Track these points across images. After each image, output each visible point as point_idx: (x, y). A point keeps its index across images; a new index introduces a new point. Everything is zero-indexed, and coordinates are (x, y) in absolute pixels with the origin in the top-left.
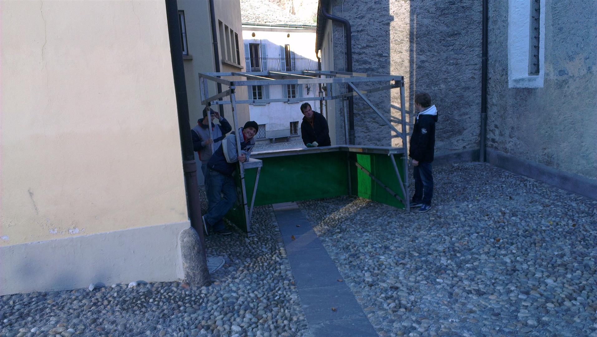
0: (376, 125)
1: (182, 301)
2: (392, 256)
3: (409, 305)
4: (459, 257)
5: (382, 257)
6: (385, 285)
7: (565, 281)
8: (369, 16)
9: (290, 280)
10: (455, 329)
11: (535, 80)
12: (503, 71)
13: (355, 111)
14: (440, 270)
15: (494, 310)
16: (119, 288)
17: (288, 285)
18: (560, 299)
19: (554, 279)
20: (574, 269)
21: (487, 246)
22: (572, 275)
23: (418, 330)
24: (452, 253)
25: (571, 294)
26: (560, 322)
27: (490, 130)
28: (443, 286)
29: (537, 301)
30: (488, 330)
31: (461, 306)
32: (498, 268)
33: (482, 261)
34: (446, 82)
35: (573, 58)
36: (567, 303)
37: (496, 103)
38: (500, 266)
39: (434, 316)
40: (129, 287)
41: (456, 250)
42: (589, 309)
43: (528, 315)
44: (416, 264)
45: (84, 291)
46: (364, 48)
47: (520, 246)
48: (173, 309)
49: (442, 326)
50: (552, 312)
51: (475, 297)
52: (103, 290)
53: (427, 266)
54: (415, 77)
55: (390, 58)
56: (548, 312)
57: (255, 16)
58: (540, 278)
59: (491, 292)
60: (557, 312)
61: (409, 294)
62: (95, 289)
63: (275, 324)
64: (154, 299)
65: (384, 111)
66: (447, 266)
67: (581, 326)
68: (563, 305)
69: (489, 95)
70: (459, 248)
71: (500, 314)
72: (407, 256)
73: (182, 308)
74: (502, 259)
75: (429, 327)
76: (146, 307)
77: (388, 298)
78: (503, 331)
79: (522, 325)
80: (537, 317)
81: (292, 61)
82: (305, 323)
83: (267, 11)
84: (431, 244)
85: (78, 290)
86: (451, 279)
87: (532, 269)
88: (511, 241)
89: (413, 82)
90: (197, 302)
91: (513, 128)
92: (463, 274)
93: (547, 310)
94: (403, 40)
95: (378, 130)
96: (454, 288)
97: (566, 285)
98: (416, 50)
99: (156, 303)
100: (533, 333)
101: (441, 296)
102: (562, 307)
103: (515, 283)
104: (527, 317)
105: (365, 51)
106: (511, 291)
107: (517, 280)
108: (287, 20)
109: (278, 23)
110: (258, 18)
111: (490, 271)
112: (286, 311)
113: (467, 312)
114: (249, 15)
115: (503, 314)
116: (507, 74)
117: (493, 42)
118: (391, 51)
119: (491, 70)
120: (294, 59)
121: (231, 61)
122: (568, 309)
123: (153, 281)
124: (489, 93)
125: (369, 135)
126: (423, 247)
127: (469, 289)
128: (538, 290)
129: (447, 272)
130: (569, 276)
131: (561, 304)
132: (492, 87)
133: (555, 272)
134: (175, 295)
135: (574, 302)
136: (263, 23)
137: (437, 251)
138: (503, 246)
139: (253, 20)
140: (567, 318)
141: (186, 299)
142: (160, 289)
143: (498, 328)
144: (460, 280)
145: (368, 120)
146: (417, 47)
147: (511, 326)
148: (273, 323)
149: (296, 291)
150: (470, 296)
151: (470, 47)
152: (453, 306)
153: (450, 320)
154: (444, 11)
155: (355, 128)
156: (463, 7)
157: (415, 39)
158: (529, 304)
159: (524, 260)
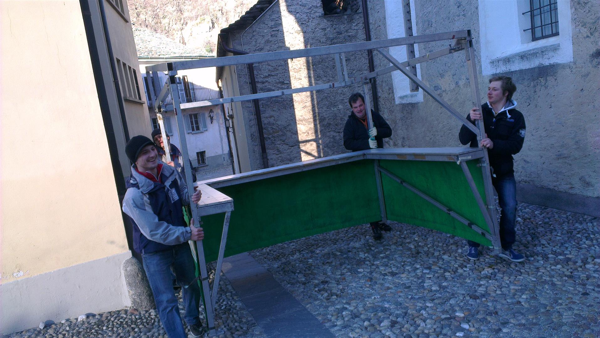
0: (286, 147)
1: (135, 324)
2: (319, 258)
3: (339, 292)
4: (373, 251)
5: (310, 260)
6: (316, 281)
7: (457, 255)
8: (268, 48)
9: (231, 292)
10: (377, 303)
11: (416, 96)
12: (389, 90)
13: (265, 136)
14: (361, 262)
15: (405, 284)
16: (69, 323)
17: (231, 296)
18: (454, 268)
19: (449, 254)
20: (463, 245)
21: (395, 238)
22: (462, 249)
23: (349, 309)
24: (368, 248)
25: (462, 264)
26: (456, 285)
27: (385, 142)
28: (364, 274)
29: (437, 272)
30: (403, 299)
31: (380, 286)
32: (405, 254)
33: (392, 250)
34: (343, 103)
35: (443, 75)
36: (460, 271)
37: (387, 118)
38: (407, 252)
39: (360, 297)
40: (79, 320)
41: (370, 245)
42: (476, 272)
43: (432, 284)
44: (339, 261)
45: (35, 330)
46: (266, 77)
47: (420, 234)
48: (129, 332)
49: (367, 303)
50: (450, 278)
51: (390, 278)
52: (54, 326)
53: (348, 261)
54: (315, 100)
55: (291, 85)
56: (446, 279)
57: (147, 50)
58: (438, 256)
59: (402, 272)
60: (453, 278)
61: (337, 284)
62: (45, 327)
63: (227, 327)
64: (107, 326)
65: (292, 133)
66: (365, 258)
67: (471, 285)
68: (457, 272)
69: (380, 111)
70: (372, 243)
71: (410, 287)
72: (331, 256)
73: (136, 330)
74: (408, 246)
75: (357, 305)
76: (102, 334)
77: (321, 290)
78: (414, 298)
79: (428, 292)
80: (439, 284)
81: (191, 91)
82: (254, 321)
83: (159, 44)
84: (349, 244)
85: (28, 331)
86: (369, 267)
87: (431, 250)
88: (413, 231)
89: (314, 105)
90: (149, 322)
91: (404, 138)
92: (379, 262)
93: (446, 278)
94: (301, 68)
95: (288, 151)
96: (373, 274)
97: (458, 258)
98: (314, 76)
99: (110, 329)
100: (437, 296)
101: (363, 281)
102: (457, 274)
103: (420, 263)
104: (431, 285)
105: (267, 80)
106: (417, 269)
107: (421, 260)
108: (181, 51)
109: (173, 55)
110: (151, 51)
111: (399, 256)
112: (235, 316)
113: (385, 290)
114: (141, 49)
115: (413, 286)
116: (393, 92)
117: (378, 65)
118: (291, 78)
119: (379, 90)
120: (193, 89)
121: (132, 97)
122: (461, 275)
123: (101, 312)
124: (380, 109)
125: (280, 157)
126: (343, 247)
127: (385, 272)
128: (438, 264)
129: (366, 263)
130: (460, 251)
131: (455, 272)
132: (383, 105)
133: (449, 250)
134: (126, 320)
135: (465, 269)
136: (157, 56)
137: (355, 248)
138: (407, 236)
139: (146, 54)
140: (461, 281)
141: (138, 322)
142: (109, 318)
143: (410, 297)
144: (377, 267)
145: (279, 142)
146: (314, 73)
147: (420, 293)
148: (225, 327)
149: (240, 300)
150: (386, 277)
151: (360, 70)
152: (374, 287)
153: (373, 298)
154: (333, 41)
155: (267, 151)
156: (349, 36)
157: (311, 67)
158: (431, 276)
159: (425, 244)
